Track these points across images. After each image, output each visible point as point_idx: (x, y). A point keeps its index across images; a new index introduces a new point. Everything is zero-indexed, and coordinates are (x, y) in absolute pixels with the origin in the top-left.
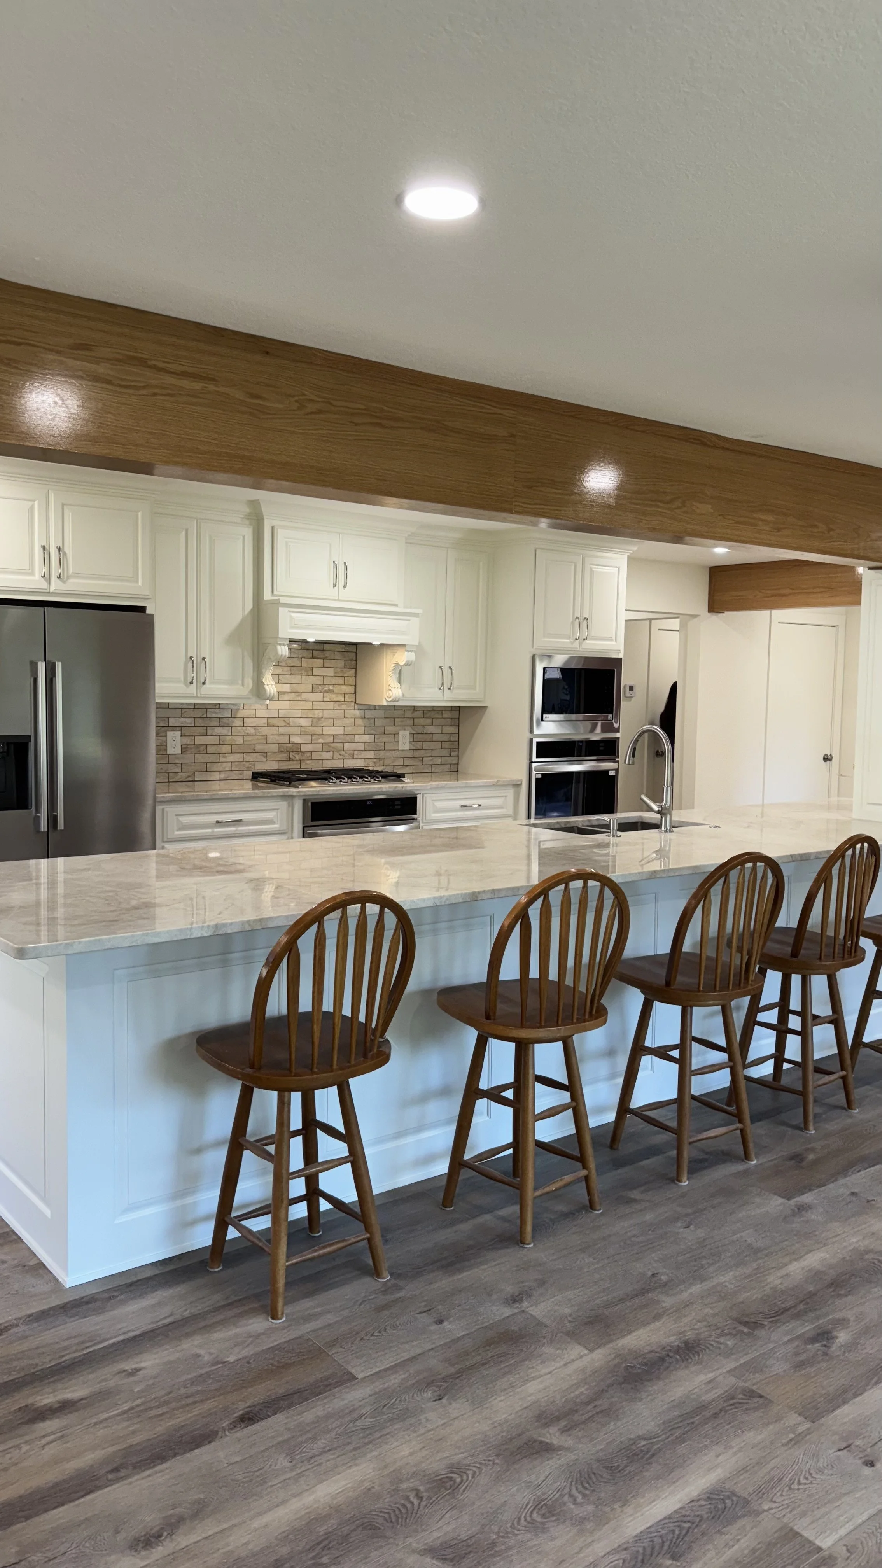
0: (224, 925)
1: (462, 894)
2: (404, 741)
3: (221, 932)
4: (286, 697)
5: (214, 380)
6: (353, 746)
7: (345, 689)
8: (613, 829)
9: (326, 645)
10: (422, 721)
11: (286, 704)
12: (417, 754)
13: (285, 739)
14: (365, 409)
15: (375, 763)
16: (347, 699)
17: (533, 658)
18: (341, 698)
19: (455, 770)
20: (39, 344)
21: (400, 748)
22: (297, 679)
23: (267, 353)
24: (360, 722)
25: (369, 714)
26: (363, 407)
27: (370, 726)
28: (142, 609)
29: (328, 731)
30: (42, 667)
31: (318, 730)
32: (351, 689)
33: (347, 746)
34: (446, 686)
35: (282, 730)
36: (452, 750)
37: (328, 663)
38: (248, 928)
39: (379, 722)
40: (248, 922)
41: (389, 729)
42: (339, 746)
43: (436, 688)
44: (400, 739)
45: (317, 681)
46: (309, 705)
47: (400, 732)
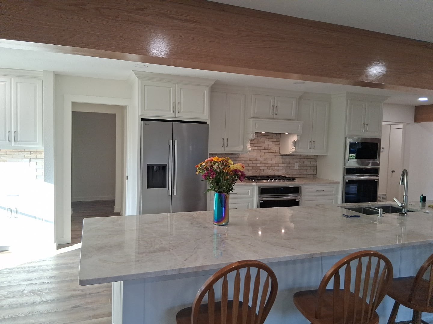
0: (183, 269)
1: (305, 255)
2: (296, 166)
3: (181, 273)
4: (255, 151)
5: (199, 23)
6: (278, 168)
7: (276, 148)
8: (380, 214)
9: (270, 134)
10: (304, 160)
11: (255, 153)
12: (301, 171)
13: (255, 165)
14: (268, 34)
15: (286, 173)
16: (277, 152)
17: (346, 138)
18: (274, 151)
19: (314, 177)
20: (120, 9)
21: (295, 169)
22: (259, 145)
23: (224, 11)
24: (281, 160)
25: (284, 157)
26: (267, 33)
27: (284, 162)
28: (205, 123)
29: (269, 162)
30: (171, 142)
31: (266, 162)
32: (278, 149)
33: (276, 168)
34: (312, 148)
35: (254, 162)
36: (314, 170)
37: (270, 140)
38: (195, 270)
39: (287, 160)
40: (196, 267)
41: (291, 162)
42: (273, 168)
43: (309, 149)
44: (295, 166)
45: (266, 146)
46: (263, 154)
47: (295, 163)
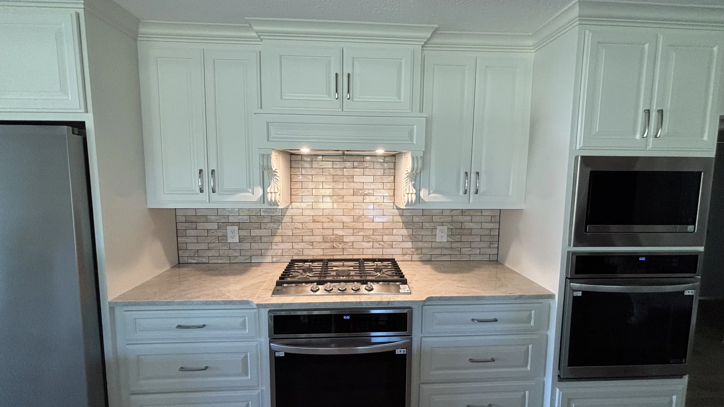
2: (442, 235)
6: (391, 238)
7: (384, 192)
10: (460, 220)
12: (455, 245)
13: (330, 232)
16: (386, 200)
18: (380, 200)
19: (494, 261)
21: (438, 241)
24: (398, 219)
25: (408, 213)
29: (368, 226)
31: (360, 225)
32: (390, 193)
33: (386, 238)
34: (472, 191)
35: (326, 225)
36: (491, 243)
37: (367, 172)
39: (417, 219)
41: (427, 225)
42: (379, 238)
43: (461, 193)
44: (438, 232)
45: (358, 186)
46: (350, 205)
47: (438, 227)
